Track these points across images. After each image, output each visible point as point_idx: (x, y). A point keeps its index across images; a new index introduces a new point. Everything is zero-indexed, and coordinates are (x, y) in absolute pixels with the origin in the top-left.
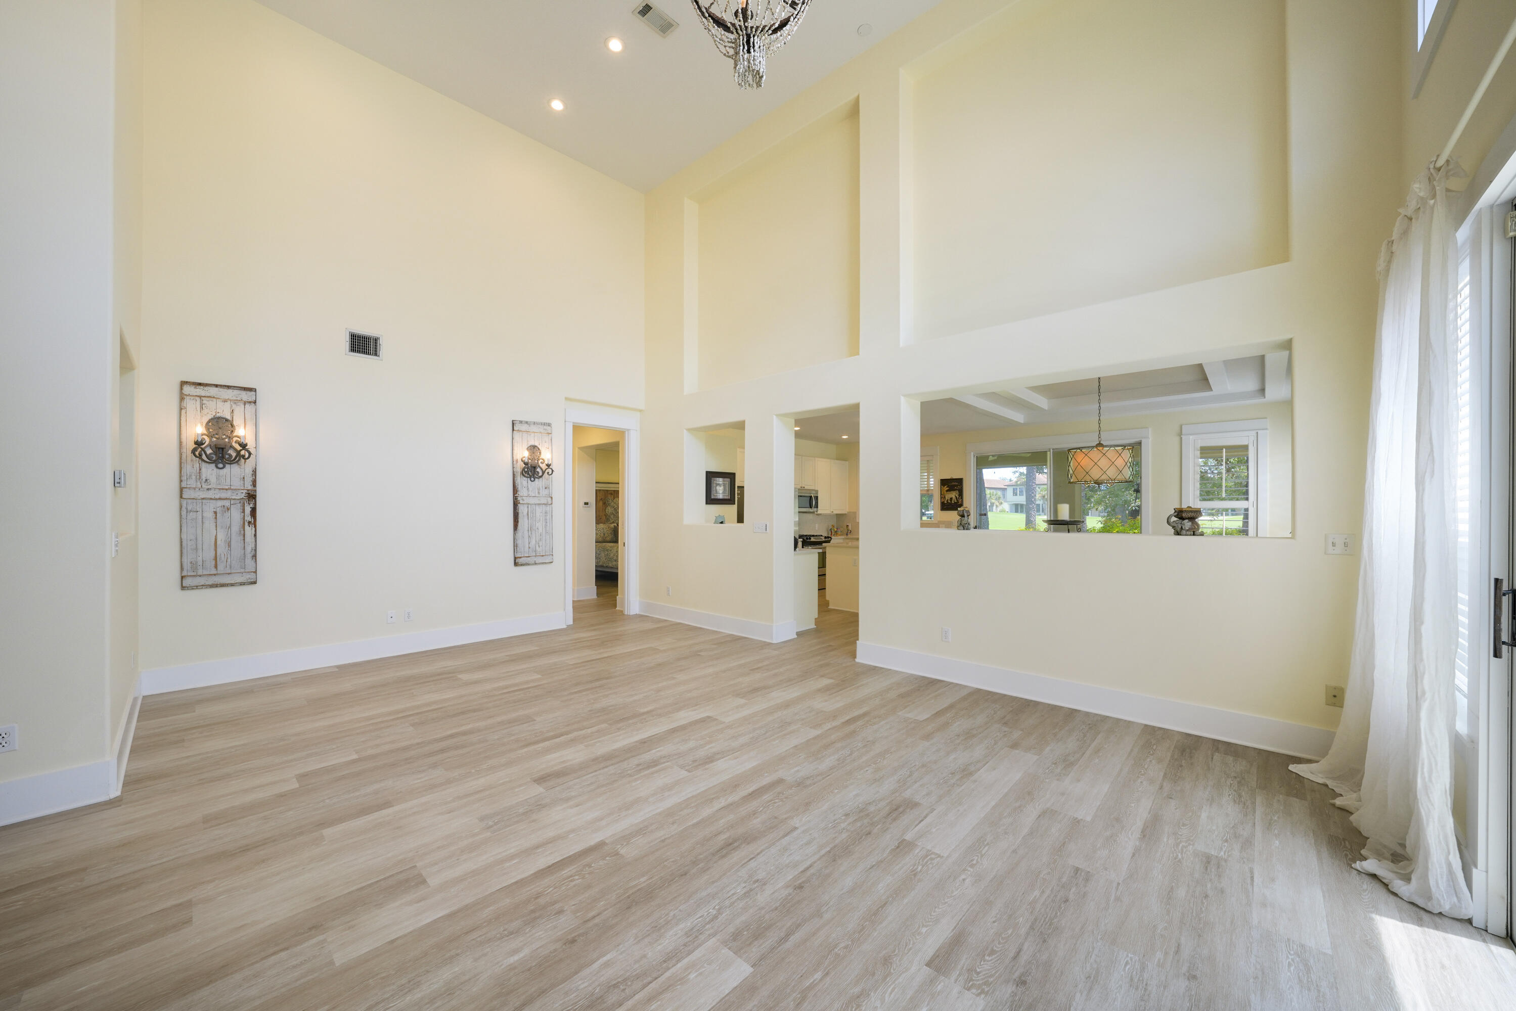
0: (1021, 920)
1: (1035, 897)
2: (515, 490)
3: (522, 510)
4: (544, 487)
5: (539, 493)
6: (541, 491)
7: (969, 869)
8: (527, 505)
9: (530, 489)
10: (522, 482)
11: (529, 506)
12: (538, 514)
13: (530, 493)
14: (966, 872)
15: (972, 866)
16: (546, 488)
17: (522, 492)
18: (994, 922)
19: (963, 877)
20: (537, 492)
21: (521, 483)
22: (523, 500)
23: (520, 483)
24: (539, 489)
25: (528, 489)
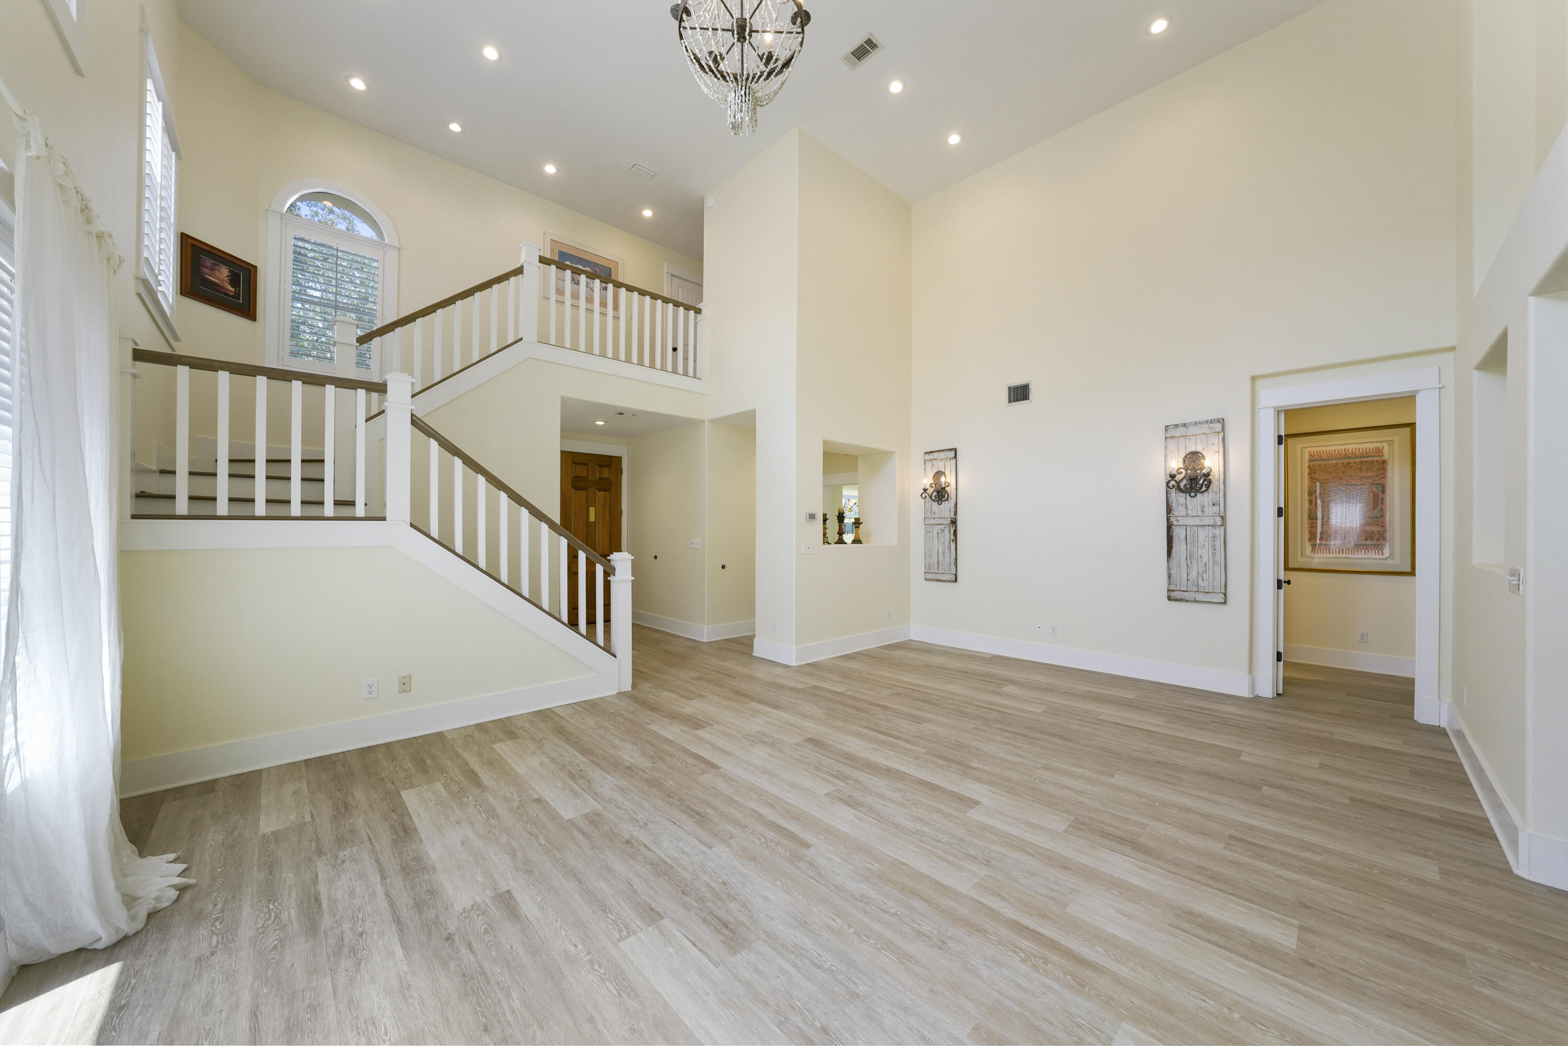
0: (497, 969)
1: (513, 1000)
2: (1169, 509)
3: (1179, 533)
4: (1211, 504)
5: (1203, 511)
6: (1206, 509)
7: (588, 957)
8: (1185, 527)
9: (1190, 507)
10: (1179, 499)
11: (1188, 528)
12: (1201, 538)
13: (1189, 512)
14: (586, 953)
15: (591, 962)
16: (1214, 505)
17: (1179, 511)
18: (512, 947)
19: (580, 947)
20: (1200, 510)
21: (1177, 501)
22: (1177, 521)
23: (1174, 501)
24: (1203, 507)
25: (1186, 507)
